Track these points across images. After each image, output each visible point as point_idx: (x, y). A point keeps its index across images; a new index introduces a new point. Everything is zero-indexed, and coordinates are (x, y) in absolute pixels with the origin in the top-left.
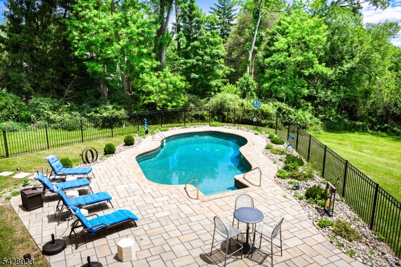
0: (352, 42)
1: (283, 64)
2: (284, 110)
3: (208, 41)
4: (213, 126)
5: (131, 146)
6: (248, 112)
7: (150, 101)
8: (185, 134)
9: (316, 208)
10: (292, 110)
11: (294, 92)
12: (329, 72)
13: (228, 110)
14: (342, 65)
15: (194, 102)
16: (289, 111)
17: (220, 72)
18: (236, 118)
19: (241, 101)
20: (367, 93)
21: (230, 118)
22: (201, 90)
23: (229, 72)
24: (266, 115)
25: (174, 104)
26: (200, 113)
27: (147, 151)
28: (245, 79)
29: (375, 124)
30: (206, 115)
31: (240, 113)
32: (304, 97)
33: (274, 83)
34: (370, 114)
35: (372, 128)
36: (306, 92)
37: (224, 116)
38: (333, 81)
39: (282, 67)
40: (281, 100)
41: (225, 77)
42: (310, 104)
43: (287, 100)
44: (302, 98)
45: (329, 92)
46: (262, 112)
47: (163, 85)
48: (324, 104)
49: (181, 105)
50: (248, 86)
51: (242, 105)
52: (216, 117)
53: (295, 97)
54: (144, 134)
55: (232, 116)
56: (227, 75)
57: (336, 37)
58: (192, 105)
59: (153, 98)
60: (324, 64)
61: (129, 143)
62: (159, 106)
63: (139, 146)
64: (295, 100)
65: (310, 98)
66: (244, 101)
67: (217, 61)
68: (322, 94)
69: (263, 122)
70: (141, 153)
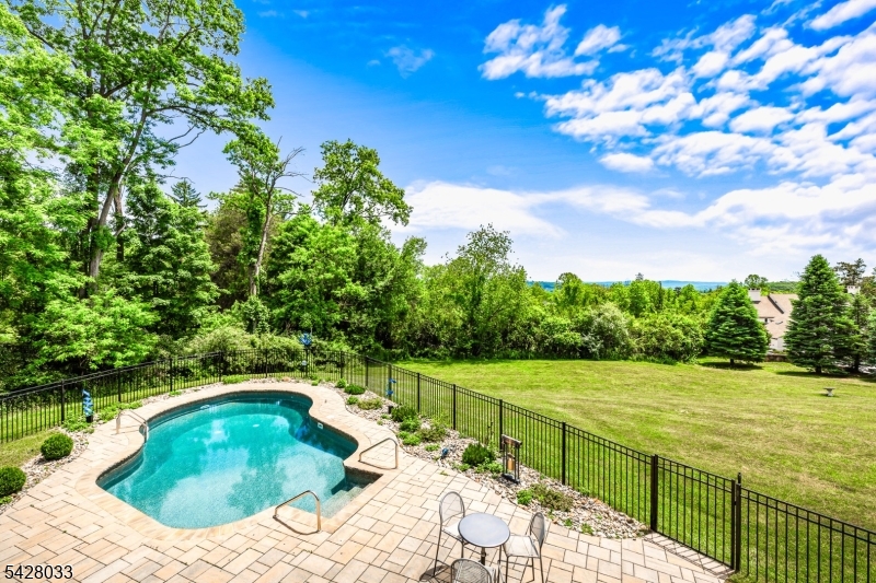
0: (381, 257)
1: (302, 281)
2: (313, 345)
3: (185, 246)
4: (231, 382)
5: (65, 460)
6: (266, 352)
7: (71, 354)
8: (182, 406)
9: (494, 478)
10: (325, 343)
11: (323, 319)
12: (363, 291)
13: (234, 354)
14: (374, 283)
15: (166, 347)
16: (320, 344)
17: (204, 295)
18: (247, 364)
19: (250, 337)
20: (402, 314)
21: (237, 366)
22: (176, 324)
23: (219, 294)
24: (293, 354)
25: (130, 353)
26: (180, 364)
27: (118, 460)
28: (252, 304)
29: (415, 350)
30: (193, 367)
31: (253, 355)
32: (336, 325)
33: (292, 307)
34: (409, 339)
35: (412, 355)
36: (337, 317)
37: (227, 364)
38: (365, 302)
39: (301, 285)
40: (308, 331)
41: (214, 301)
42: (342, 333)
43: (314, 330)
44: (333, 326)
45: (364, 316)
46: (288, 350)
47: (106, 321)
48: (359, 330)
49: (144, 354)
50: (256, 314)
51: (253, 344)
52: (212, 367)
53: (325, 325)
54: (85, 425)
55: (240, 361)
56: (216, 298)
57: (365, 250)
58: (163, 352)
59: (80, 348)
60: (358, 282)
61: (55, 452)
62: (94, 362)
63: (86, 455)
64: (325, 330)
65: (343, 326)
66: (254, 336)
67: (199, 278)
68: (355, 318)
69: (291, 364)
70: (105, 468)
